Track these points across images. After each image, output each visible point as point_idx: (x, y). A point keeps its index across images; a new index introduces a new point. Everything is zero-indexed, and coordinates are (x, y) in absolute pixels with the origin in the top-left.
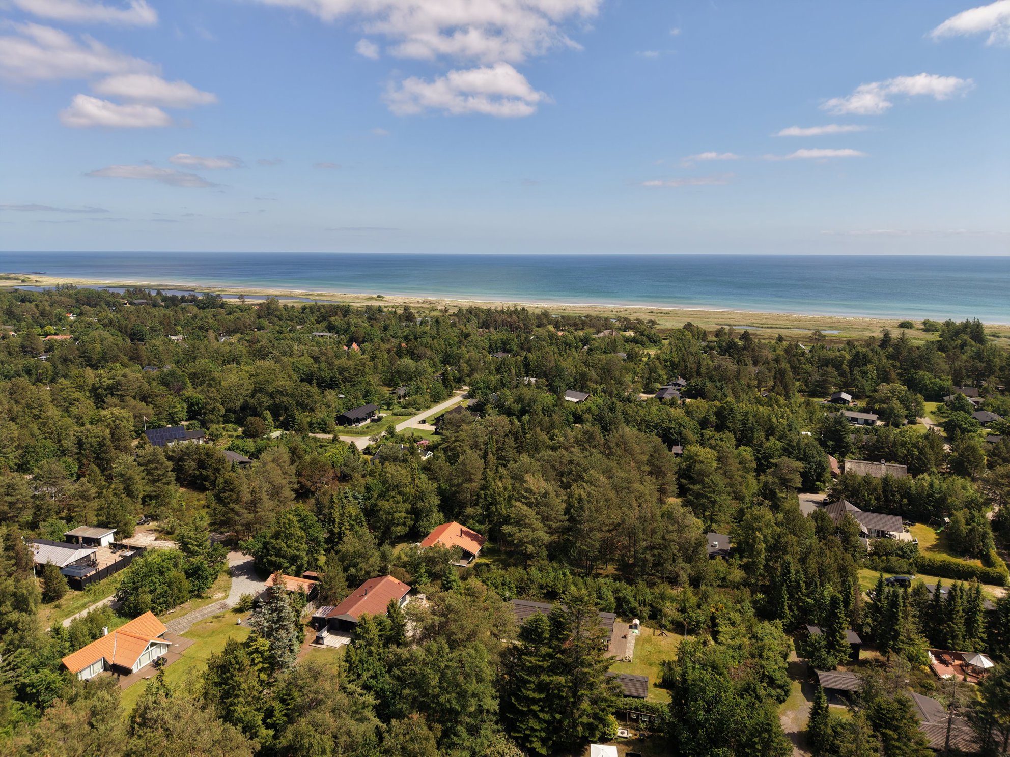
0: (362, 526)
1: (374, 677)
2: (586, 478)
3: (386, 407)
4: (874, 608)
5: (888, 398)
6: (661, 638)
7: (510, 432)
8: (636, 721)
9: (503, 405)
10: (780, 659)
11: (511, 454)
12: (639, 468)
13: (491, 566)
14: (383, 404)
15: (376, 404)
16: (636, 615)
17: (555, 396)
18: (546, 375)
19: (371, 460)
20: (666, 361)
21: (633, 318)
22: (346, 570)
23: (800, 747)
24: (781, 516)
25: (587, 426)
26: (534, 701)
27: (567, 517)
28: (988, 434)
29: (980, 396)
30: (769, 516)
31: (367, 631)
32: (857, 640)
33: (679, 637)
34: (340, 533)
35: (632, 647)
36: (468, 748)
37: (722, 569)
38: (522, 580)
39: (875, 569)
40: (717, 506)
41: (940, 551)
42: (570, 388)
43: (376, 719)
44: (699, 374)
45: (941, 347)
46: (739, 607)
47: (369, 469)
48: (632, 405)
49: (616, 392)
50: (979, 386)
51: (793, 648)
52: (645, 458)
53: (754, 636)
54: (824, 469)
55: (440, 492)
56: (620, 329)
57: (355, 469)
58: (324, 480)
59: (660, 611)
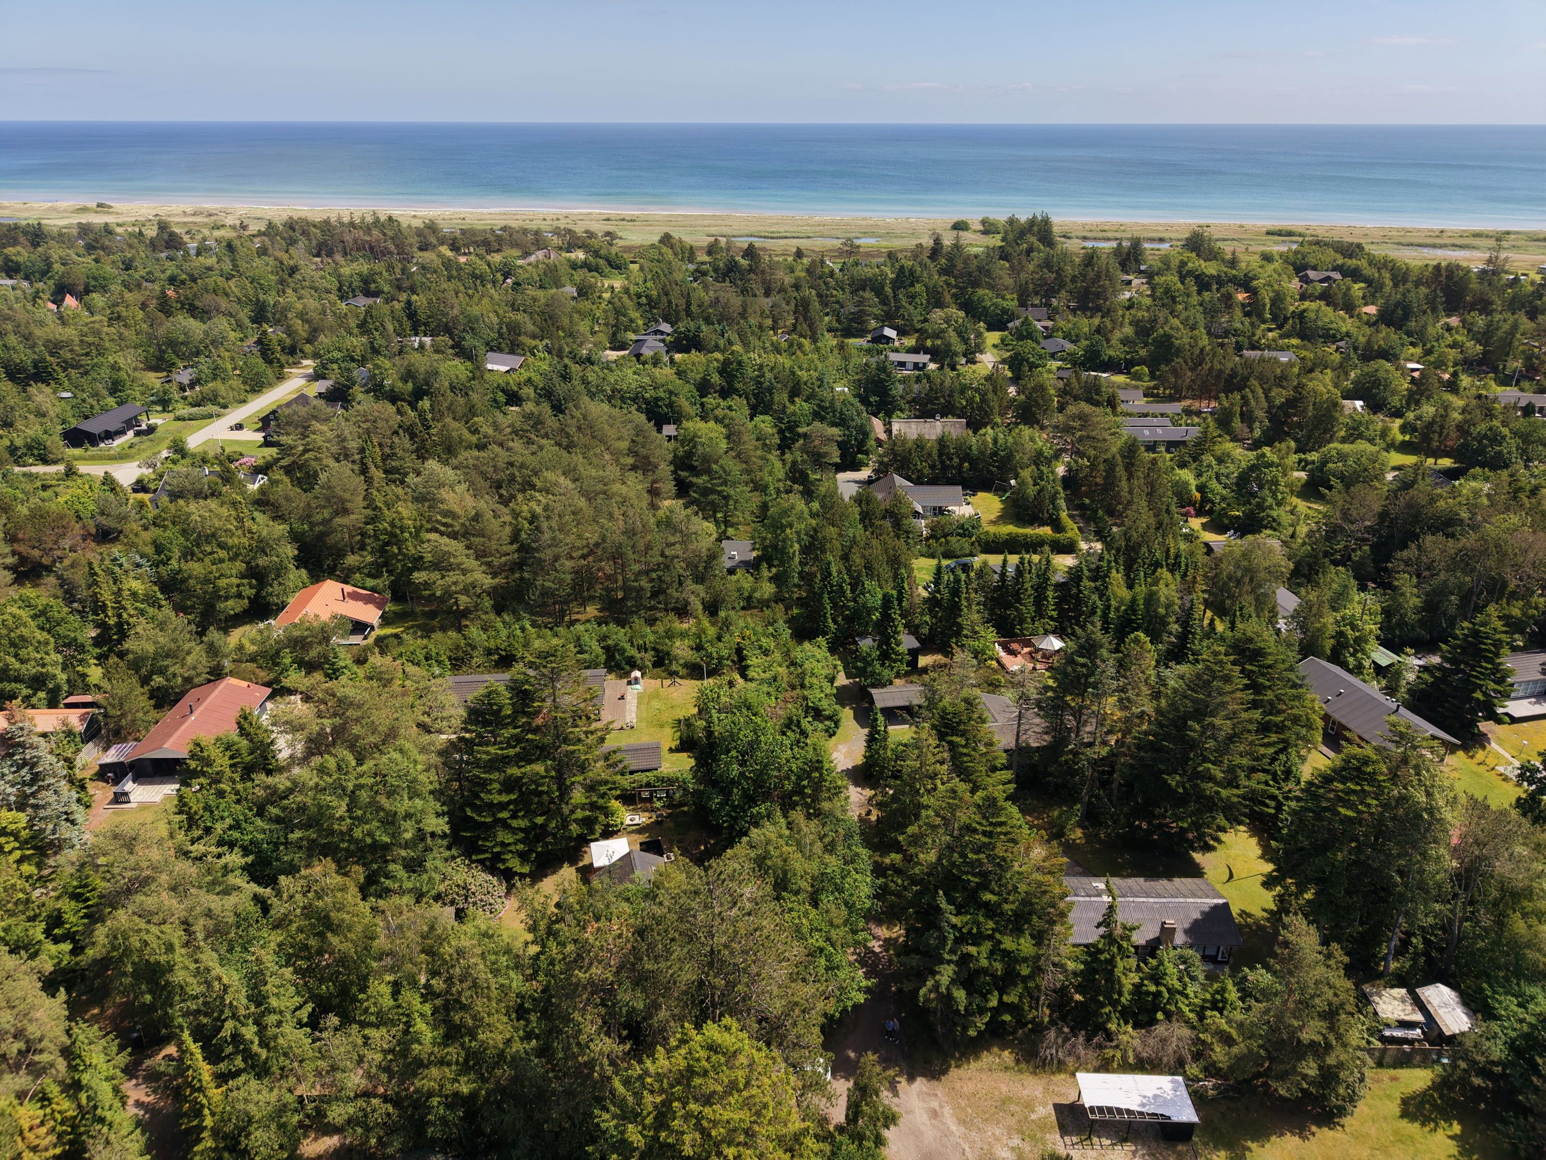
0: (160, 607)
1: (237, 826)
2: (539, 484)
3: (159, 408)
4: (933, 602)
5: (943, 331)
6: (672, 689)
7: (400, 427)
8: (650, 800)
9: (381, 385)
10: (826, 684)
11: (410, 462)
12: (617, 461)
13: (404, 636)
14: (153, 402)
15: (138, 404)
16: (633, 665)
17: (468, 363)
18: (448, 330)
19: (151, 501)
20: (639, 296)
21: (579, 229)
22: (145, 681)
23: (856, 784)
24: (816, 505)
25: (529, 407)
26: (503, 806)
27: (515, 546)
28: (1059, 368)
29: (1049, 318)
30: (800, 505)
31: (209, 762)
32: (916, 644)
33: (698, 683)
34: (119, 624)
35: (634, 709)
36: (410, 891)
37: (746, 586)
38: (458, 647)
39: (932, 556)
40: (731, 502)
41: (1006, 523)
42: (492, 350)
43: (252, 884)
44: (689, 313)
45: (1004, 255)
46: (771, 629)
47: (150, 516)
48: (596, 368)
49: (567, 350)
50: (1048, 305)
51: (841, 668)
52: (624, 445)
53: (793, 664)
54: (866, 435)
55: (295, 537)
56: (561, 248)
57: (123, 518)
58: (66, 543)
59: (668, 654)
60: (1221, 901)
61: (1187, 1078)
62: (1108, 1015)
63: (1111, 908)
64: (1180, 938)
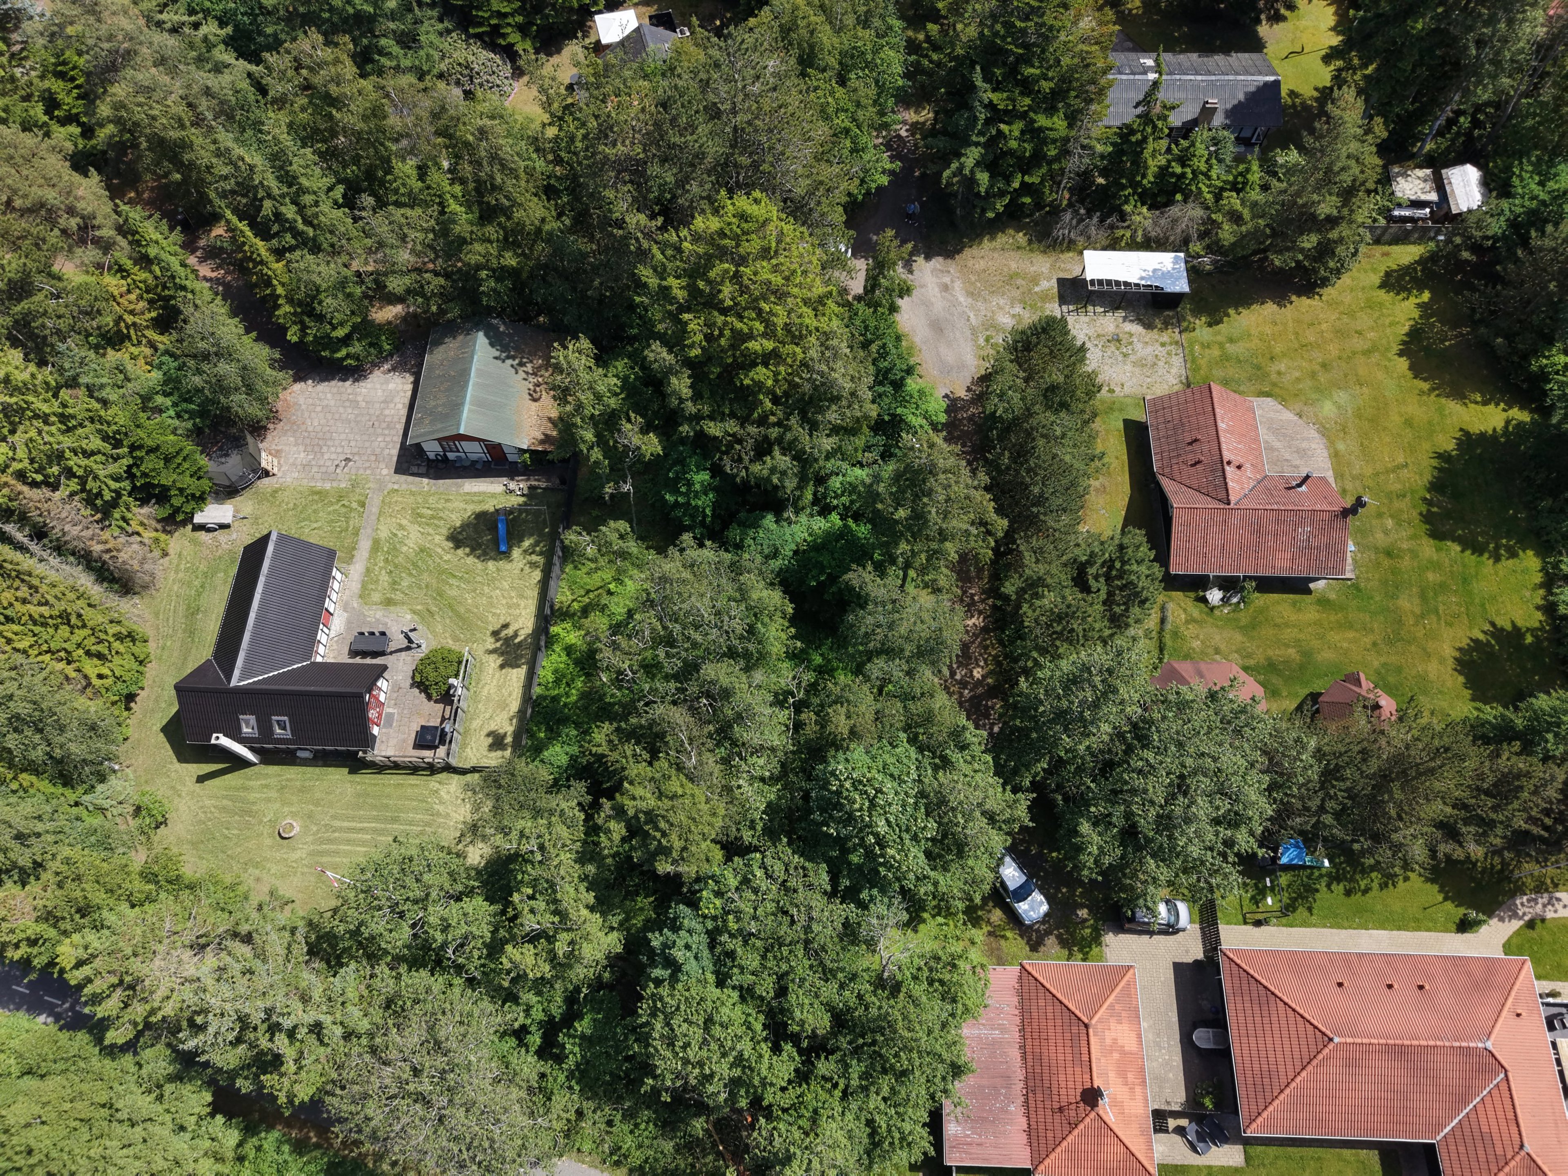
60: (1272, 78)
61: (1188, 255)
62: (1127, 198)
63: (1156, 84)
64: (1218, 120)
